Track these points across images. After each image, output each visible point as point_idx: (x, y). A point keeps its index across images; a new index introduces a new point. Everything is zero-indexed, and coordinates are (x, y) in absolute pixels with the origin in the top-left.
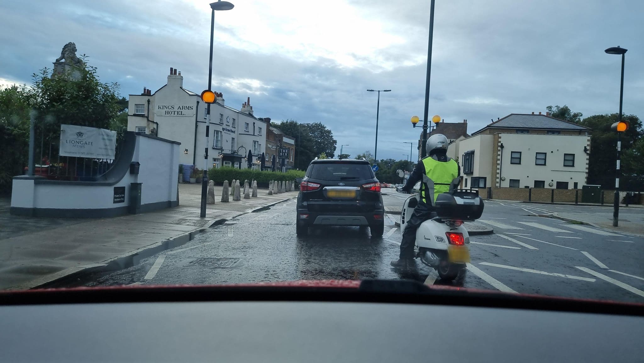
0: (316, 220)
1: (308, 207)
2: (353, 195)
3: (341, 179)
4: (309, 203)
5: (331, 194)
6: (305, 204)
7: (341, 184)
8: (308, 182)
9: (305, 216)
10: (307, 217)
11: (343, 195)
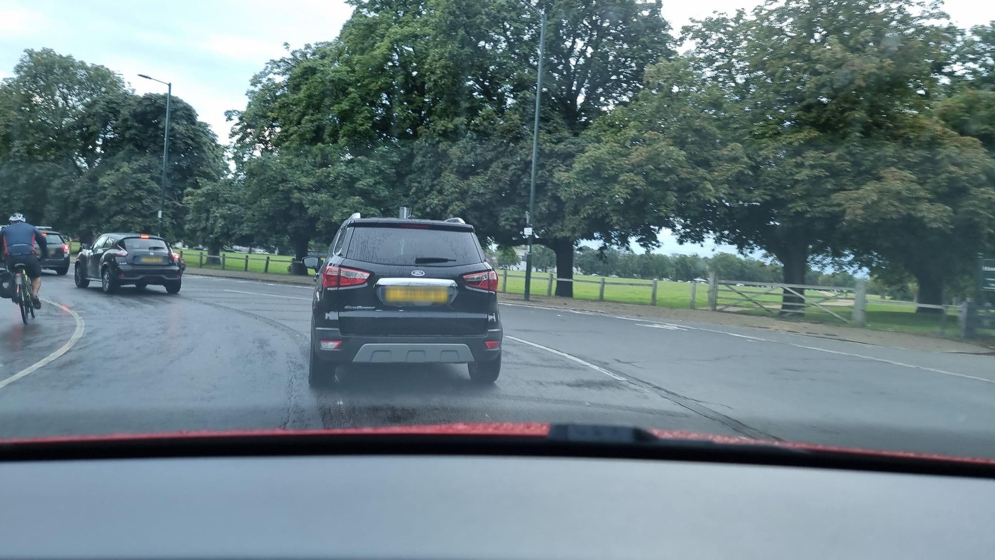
0: (357, 356)
1: (342, 323)
2: (443, 297)
3: (416, 262)
4: (342, 314)
5: (394, 296)
6: (333, 316)
7: (417, 273)
8: (341, 266)
9: (331, 345)
10: (338, 347)
11: (420, 298)
